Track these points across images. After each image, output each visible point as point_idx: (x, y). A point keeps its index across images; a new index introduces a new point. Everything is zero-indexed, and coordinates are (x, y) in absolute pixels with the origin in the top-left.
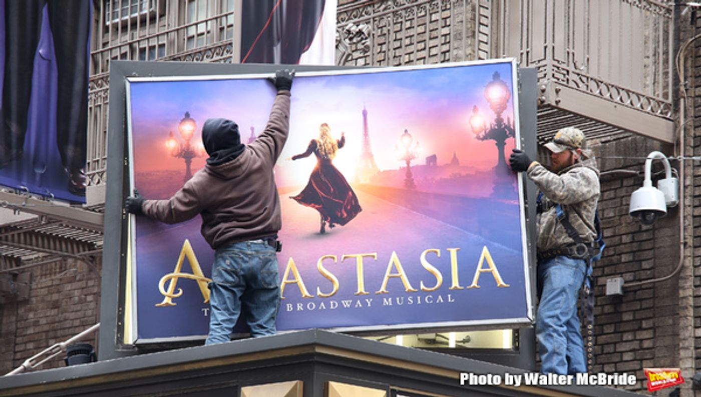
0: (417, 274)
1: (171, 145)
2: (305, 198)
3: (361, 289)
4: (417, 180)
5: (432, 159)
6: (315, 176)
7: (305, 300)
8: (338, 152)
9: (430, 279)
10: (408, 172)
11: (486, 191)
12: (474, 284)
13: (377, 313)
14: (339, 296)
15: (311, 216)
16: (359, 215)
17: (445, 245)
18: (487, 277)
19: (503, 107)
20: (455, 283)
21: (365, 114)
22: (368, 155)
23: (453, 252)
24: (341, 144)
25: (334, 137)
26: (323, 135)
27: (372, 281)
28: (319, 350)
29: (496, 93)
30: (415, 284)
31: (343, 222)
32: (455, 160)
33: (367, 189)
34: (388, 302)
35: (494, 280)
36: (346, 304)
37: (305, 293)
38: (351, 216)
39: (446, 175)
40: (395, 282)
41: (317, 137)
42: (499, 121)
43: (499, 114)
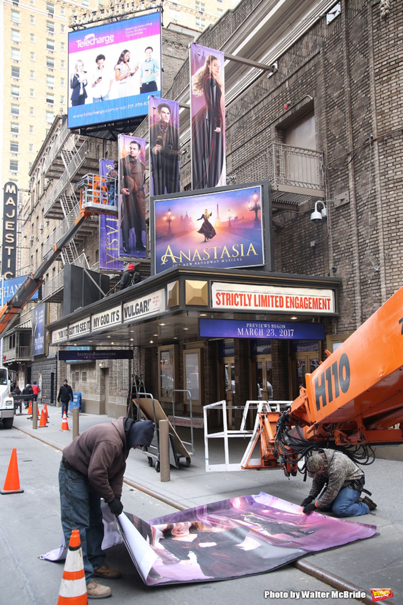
0: (232, 252)
1: (165, 218)
2: (201, 231)
3: (216, 257)
4: (232, 224)
5: (236, 218)
6: (203, 225)
7: (200, 261)
8: (210, 217)
9: (235, 254)
10: (230, 222)
11: (252, 226)
12: (248, 254)
13: (220, 264)
14: (209, 260)
15: (202, 236)
16: (216, 235)
17: (239, 243)
18: (251, 252)
19: (257, 201)
20: (242, 255)
21: (218, 205)
22: (218, 218)
23: (242, 245)
24: (211, 215)
25: (209, 213)
26: (206, 212)
27: (219, 255)
28: (180, 271)
29: (255, 196)
30: (231, 255)
31: (211, 238)
32: (243, 218)
33: (217, 228)
34: (223, 261)
35: (254, 253)
36: (211, 262)
37: (200, 259)
38: (213, 236)
39: (240, 222)
40: (225, 255)
41: (204, 213)
42: (256, 205)
43: (256, 203)
